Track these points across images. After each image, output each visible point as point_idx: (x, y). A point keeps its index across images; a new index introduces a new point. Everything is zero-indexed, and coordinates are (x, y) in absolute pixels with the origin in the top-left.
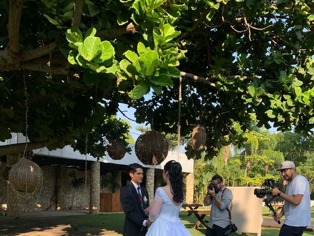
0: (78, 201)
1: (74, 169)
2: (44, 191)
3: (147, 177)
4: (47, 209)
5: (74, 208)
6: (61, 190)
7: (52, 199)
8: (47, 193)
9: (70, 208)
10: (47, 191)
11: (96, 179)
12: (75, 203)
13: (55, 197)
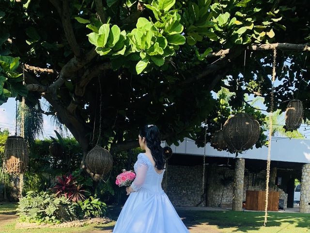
0: (228, 199)
1: (225, 168)
2: (196, 189)
3: (303, 174)
4: (197, 206)
5: (223, 206)
6: (211, 188)
7: (202, 196)
8: (199, 191)
9: (219, 206)
10: (199, 189)
11: (240, 176)
12: (225, 201)
13: (205, 195)
